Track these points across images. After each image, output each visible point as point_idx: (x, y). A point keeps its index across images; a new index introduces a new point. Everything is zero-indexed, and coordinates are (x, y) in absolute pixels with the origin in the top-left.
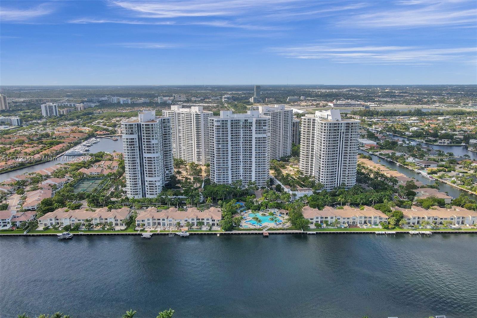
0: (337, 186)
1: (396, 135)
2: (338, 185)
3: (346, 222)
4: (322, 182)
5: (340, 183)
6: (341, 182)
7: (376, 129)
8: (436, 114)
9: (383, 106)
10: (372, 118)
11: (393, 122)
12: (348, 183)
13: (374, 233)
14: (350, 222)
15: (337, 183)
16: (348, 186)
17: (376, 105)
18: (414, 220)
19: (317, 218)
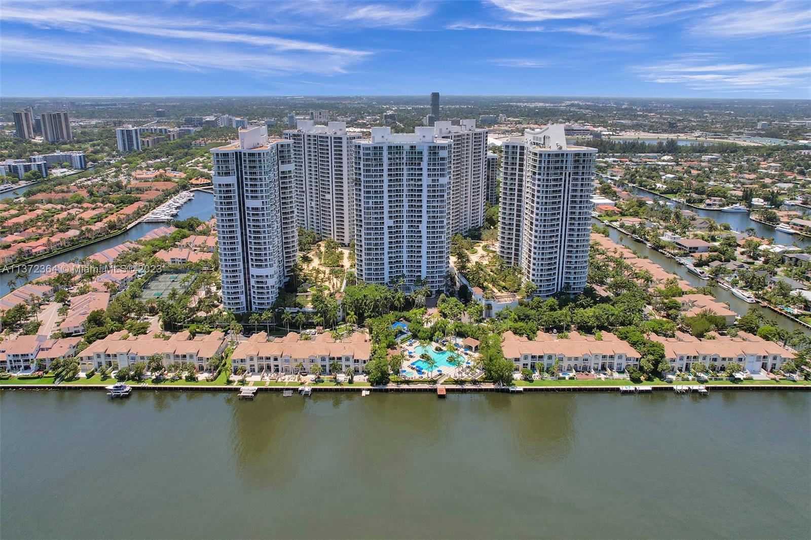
0: (557, 289)
1: (642, 188)
2: (559, 288)
3: (572, 365)
4: (533, 280)
5: (562, 283)
6: (563, 281)
7: (612, 178)
8: (699, 152)
9: (620, 134)
10: (606, 157)
11: (637, 164)
12: (574, 283)
13: (618, 389)
14: (578, 366)
15: (558, 283)
16: (574, 288)
17: (611, 133)
18: (681, 362)
19: (526, 357)
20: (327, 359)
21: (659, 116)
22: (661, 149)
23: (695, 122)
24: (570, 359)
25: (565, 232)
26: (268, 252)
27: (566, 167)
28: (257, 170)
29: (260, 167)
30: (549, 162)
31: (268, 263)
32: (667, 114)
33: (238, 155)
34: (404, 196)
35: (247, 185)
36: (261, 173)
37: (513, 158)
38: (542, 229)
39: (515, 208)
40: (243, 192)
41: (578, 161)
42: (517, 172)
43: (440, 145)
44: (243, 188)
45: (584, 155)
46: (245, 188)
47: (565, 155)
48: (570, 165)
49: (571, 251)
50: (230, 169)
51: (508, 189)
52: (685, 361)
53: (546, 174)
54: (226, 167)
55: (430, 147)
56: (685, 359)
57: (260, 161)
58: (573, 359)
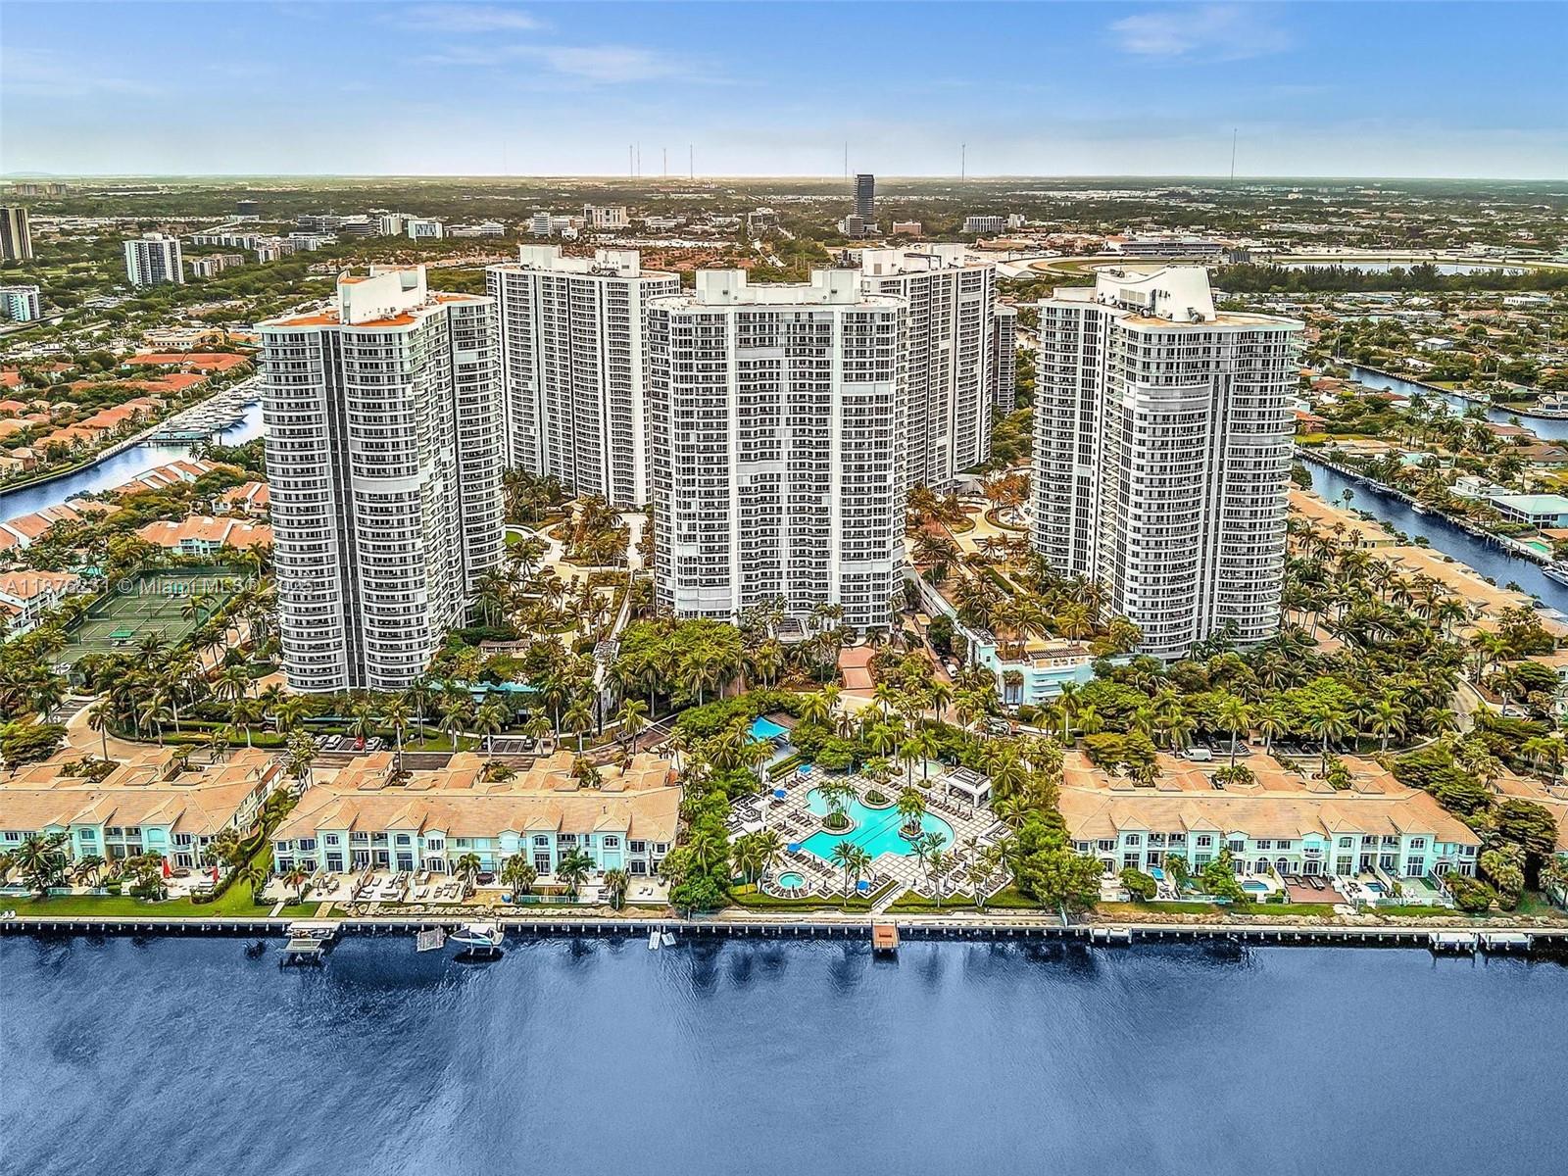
1: (1371, 368)
2: (1204, 627)
3: (1272, 861)
8: (1495, 288)
11: (1348, 314)
13: (1423, 941)
15: (1200, 621)
16: (1244, 632)
17: (1272, 250)
20: (553, 840)
22: (1394, 282)
23: (1464, 225)
24: (1262, 844)
32: (1397, 210)
58: (1273, 844)
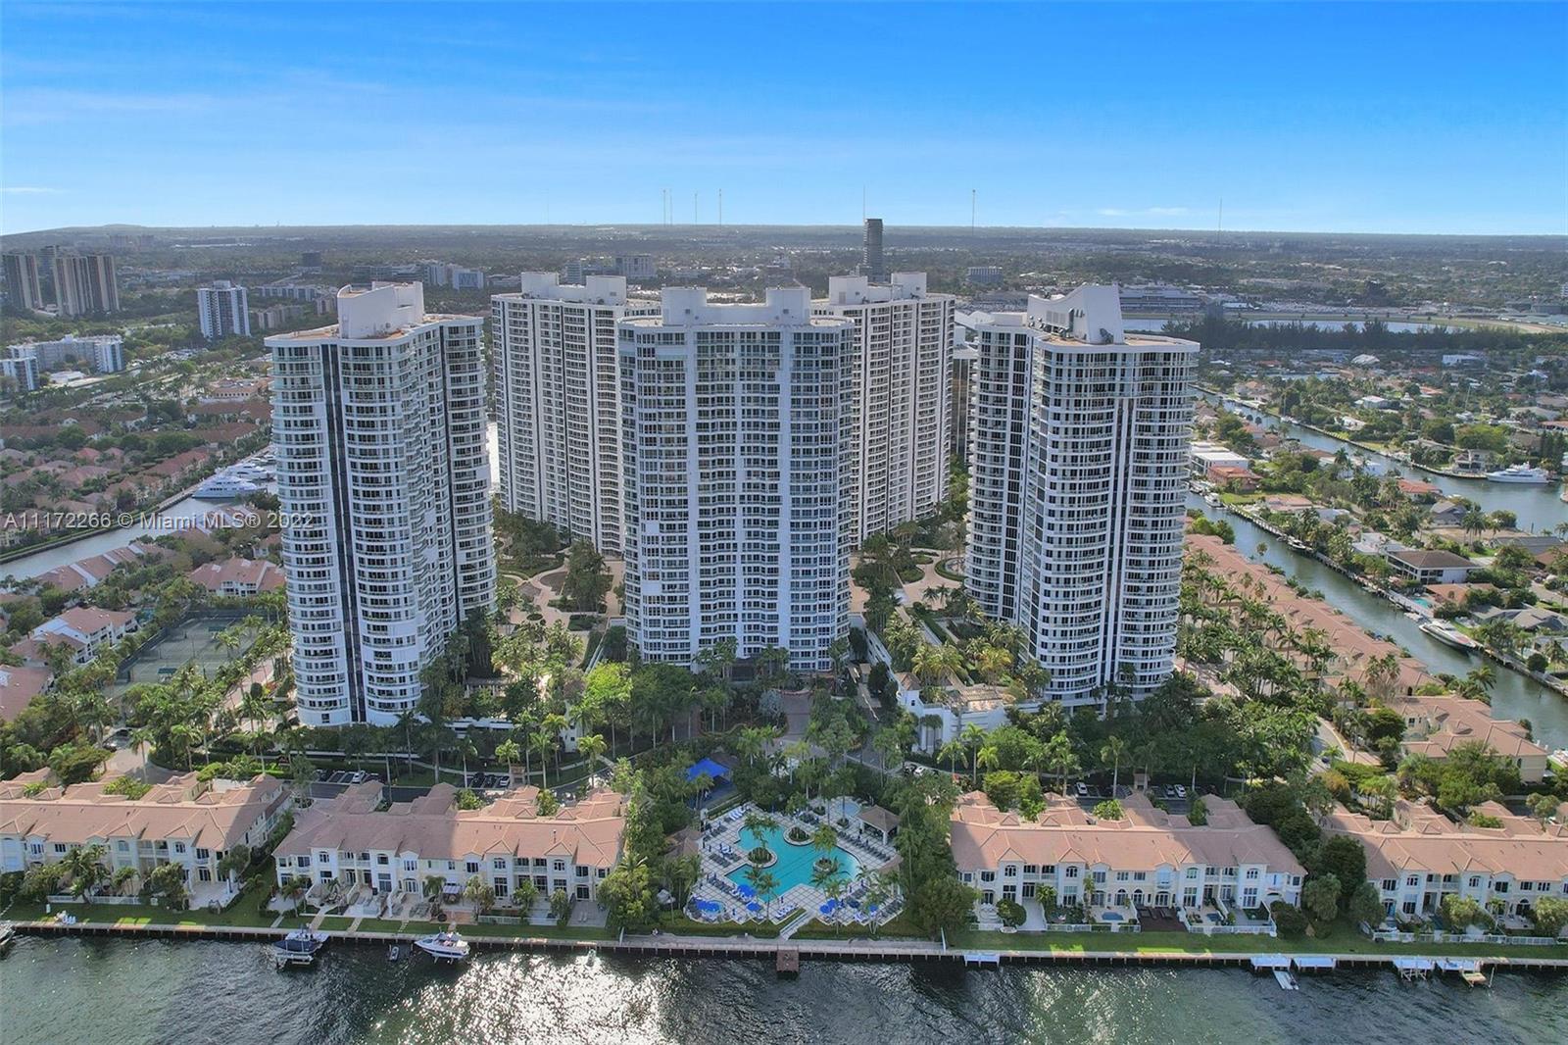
0: (1102, 678)
1: (1312, 427)
2: (1107, 678)
3: (1130, 893)
4: (1043, 658)
5: (1113, 664)
6: (1118, 659)
7: (1246, 402)
11: (1299, 371)
12: (1144, 666)
13: (1246, 965)
14: (1145, 893)
15: (1103, 665)
16: (1143, 678)
17: (1244, 305)
18: (1412, 890)
19: (1010, 871)
20: (510, 865)
21: (1346, 270)
22: (1350, 342)
23: (1424, 282)
24: (1123, 876)
25: (1122, 542)
26: (400, 584)
27: (1122, 386)
28: (375, 388)
29: (381, 381)
30: (1079, 373)
31: (402, 610)
33: (328, 352)
34: (738, 450)
35: (350, 423)
36: (382, 396)
37: (1000, 363)
38: (1065, 536)
39: (1006, 479)
40: (341, 439)
41: (1152, 372)
42: (1010, 396)
43: (820, 332)
44: (341, 429)
45: (1167, 356)
46: (346, 432)
47: (1120, 358)
48: (1133, 382)
49: (1137, 589)
50: (312, 385)
51: (989, 436)
52: (1423, 887)
53: (1072, 404)
54: (303, 381)
55: (797, 336)
56: (1423, 881)
57: (380, 367)
58: (1131, 876)
